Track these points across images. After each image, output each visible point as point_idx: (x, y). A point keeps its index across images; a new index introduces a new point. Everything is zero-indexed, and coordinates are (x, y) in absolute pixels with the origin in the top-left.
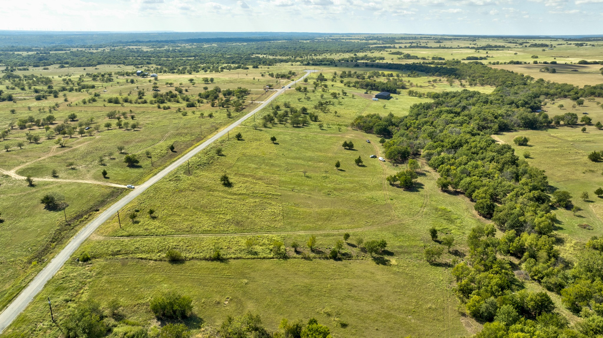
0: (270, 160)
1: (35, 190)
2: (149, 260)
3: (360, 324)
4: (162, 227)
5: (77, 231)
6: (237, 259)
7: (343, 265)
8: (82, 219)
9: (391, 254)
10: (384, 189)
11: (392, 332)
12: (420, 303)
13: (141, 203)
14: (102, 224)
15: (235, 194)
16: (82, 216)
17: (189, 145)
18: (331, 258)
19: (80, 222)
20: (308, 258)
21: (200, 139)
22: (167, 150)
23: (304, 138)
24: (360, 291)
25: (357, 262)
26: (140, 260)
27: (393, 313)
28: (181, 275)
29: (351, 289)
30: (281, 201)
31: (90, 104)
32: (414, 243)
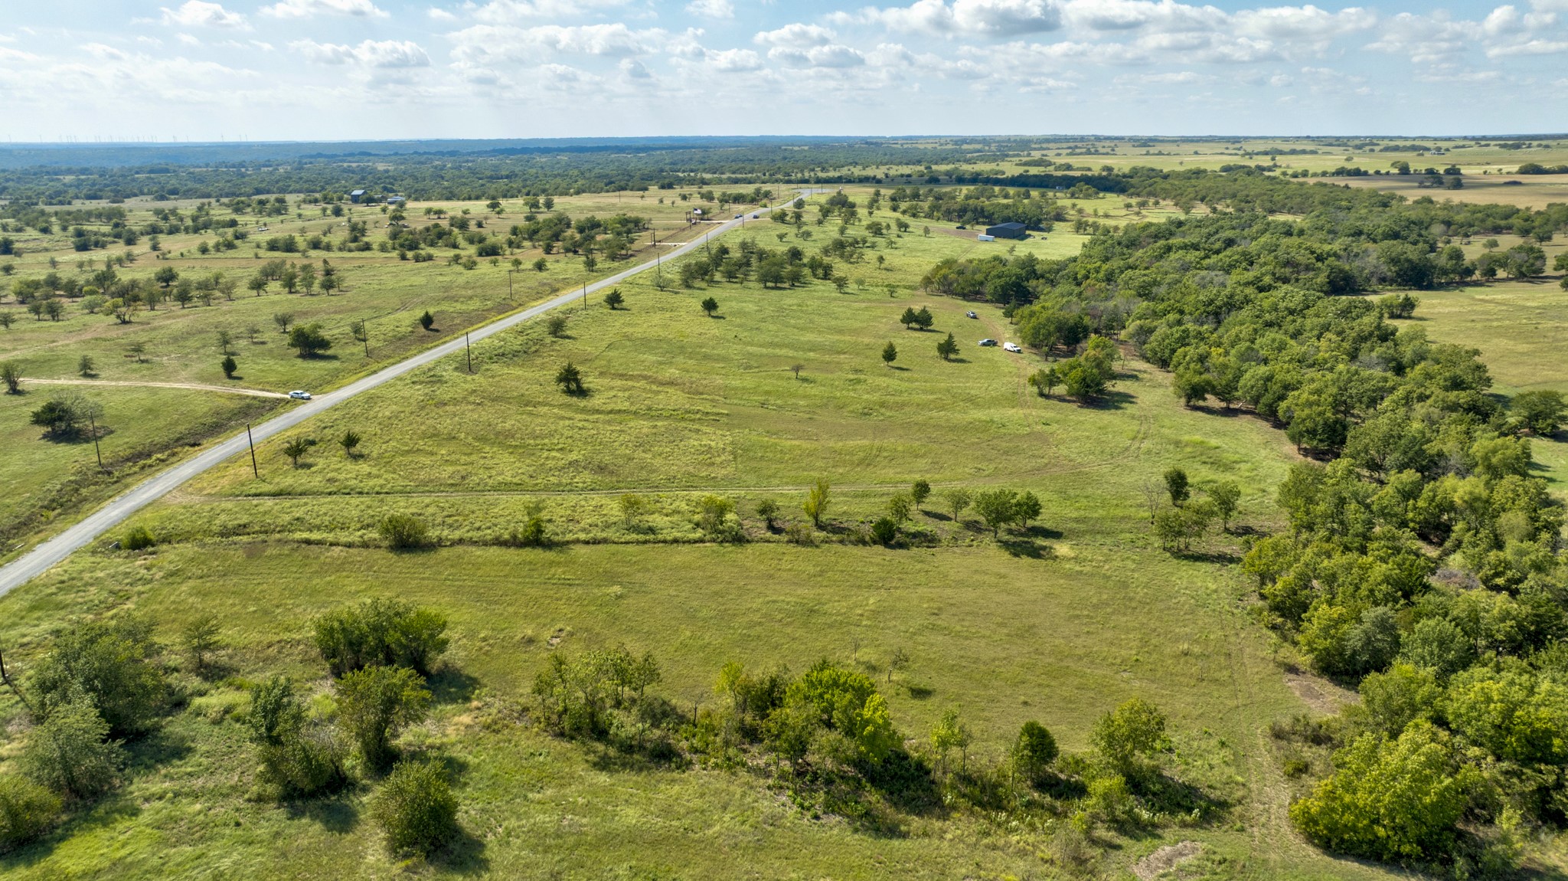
0: (701, 347)
1: (23, 402)
2: (331, 544)
3: (972, 689)
4: (378, 476)
5: (127, 486)
6: (594, 543)
7: (912, 557)
8: (149, 462)
9: (1056, 535)
10: (1023, 405)
11: (1072, 710)
12: (1153, 641)
13: (325, 428)
14: (204, 472)
15: (598, 412)
16: (149, 456)
17: (474, 320)
18: (875, 543)
19: (143, 468)
20: (808, 542)
21: (504, 307)
22: (415, 326)
23: (795, 308)
24: (967, 614)
25: (955, 553)
26: (303, 546)
27: (1072, 664)
28: (423, 579)
29: (940, 609)
30: (730, 427)
31: (219, 255)
32: (1119, 512)
